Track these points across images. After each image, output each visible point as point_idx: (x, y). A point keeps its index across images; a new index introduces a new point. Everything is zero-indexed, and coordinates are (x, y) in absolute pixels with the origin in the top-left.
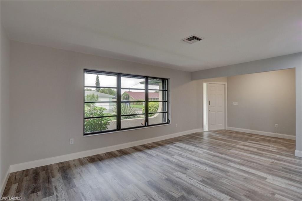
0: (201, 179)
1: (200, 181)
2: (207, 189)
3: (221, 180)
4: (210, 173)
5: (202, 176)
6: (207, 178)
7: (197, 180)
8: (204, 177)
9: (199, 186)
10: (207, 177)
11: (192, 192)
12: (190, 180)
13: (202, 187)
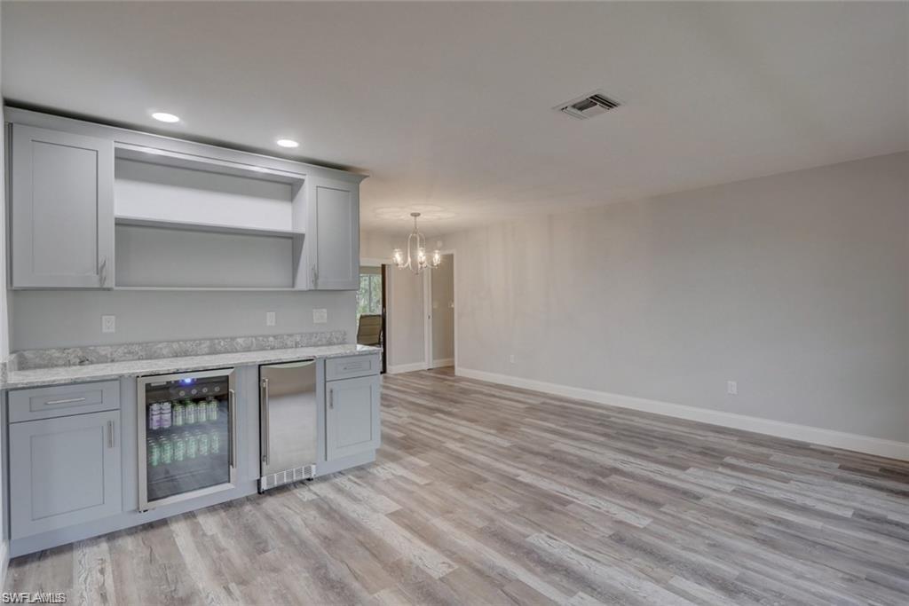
0: (567, 508)
1: (572, 502)
2: (558, 489)
3: (518, 506)
4: (538, 526)
5: (566, 514)
6: (552, 510)
7: (579, 505)
8: (560, 512)
9: (575, 493)
10: (553, 514)
11: (588, 483)
12: (597, 505)
13: (568, 491)
